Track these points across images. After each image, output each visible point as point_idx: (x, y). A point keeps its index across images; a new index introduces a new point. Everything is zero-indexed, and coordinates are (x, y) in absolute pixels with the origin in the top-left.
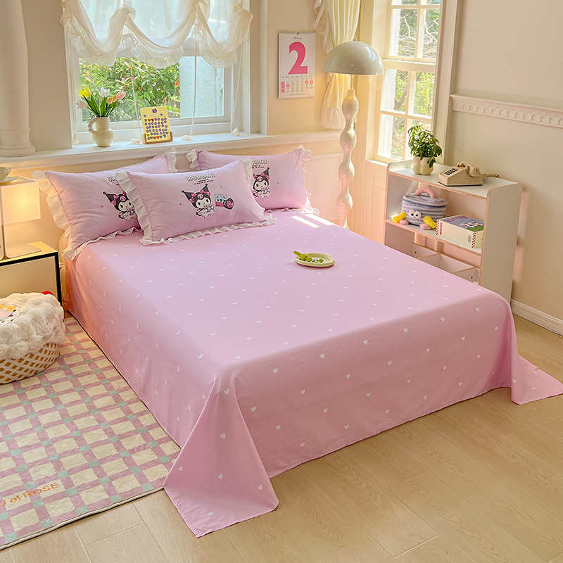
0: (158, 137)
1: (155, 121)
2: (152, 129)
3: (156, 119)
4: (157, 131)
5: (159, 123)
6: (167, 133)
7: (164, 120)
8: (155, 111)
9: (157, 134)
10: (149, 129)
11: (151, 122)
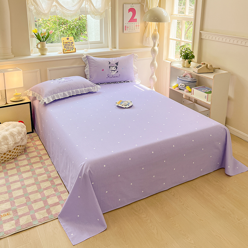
3: (68, 43)
4: (69, 47)
5: (70, 44)
6: (73, 49)
7: (72, 43)
8: (68, 39)
9: (69, 49)
10: (65, 47)
11: (66, 44)
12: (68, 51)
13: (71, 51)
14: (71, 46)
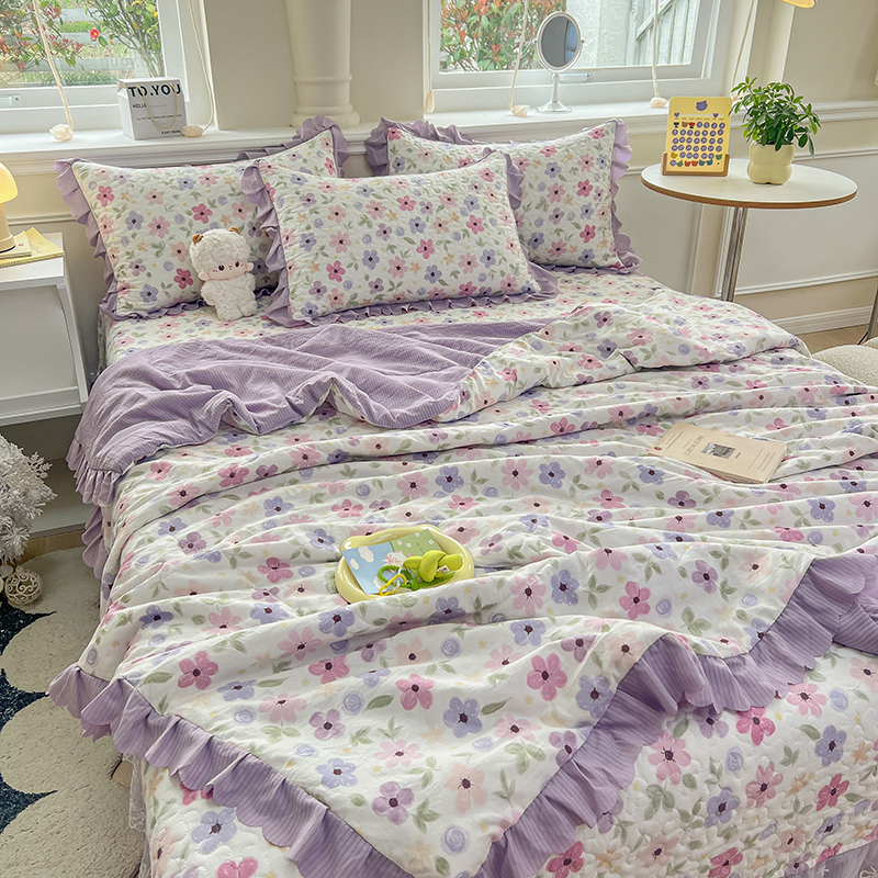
0: (695, 164)
1: (695, 128)
2: (685, 144)
3: (699, 125)
4: (696, 149)
5: (705, 133)
6: (719, 157)
7: (718, 128)
8: (702, 106)
9: (696, 156)
10: (679, 143)
11: (688, 128)
12: (687, 164)
13: (706, 168)
14: (707, 144)
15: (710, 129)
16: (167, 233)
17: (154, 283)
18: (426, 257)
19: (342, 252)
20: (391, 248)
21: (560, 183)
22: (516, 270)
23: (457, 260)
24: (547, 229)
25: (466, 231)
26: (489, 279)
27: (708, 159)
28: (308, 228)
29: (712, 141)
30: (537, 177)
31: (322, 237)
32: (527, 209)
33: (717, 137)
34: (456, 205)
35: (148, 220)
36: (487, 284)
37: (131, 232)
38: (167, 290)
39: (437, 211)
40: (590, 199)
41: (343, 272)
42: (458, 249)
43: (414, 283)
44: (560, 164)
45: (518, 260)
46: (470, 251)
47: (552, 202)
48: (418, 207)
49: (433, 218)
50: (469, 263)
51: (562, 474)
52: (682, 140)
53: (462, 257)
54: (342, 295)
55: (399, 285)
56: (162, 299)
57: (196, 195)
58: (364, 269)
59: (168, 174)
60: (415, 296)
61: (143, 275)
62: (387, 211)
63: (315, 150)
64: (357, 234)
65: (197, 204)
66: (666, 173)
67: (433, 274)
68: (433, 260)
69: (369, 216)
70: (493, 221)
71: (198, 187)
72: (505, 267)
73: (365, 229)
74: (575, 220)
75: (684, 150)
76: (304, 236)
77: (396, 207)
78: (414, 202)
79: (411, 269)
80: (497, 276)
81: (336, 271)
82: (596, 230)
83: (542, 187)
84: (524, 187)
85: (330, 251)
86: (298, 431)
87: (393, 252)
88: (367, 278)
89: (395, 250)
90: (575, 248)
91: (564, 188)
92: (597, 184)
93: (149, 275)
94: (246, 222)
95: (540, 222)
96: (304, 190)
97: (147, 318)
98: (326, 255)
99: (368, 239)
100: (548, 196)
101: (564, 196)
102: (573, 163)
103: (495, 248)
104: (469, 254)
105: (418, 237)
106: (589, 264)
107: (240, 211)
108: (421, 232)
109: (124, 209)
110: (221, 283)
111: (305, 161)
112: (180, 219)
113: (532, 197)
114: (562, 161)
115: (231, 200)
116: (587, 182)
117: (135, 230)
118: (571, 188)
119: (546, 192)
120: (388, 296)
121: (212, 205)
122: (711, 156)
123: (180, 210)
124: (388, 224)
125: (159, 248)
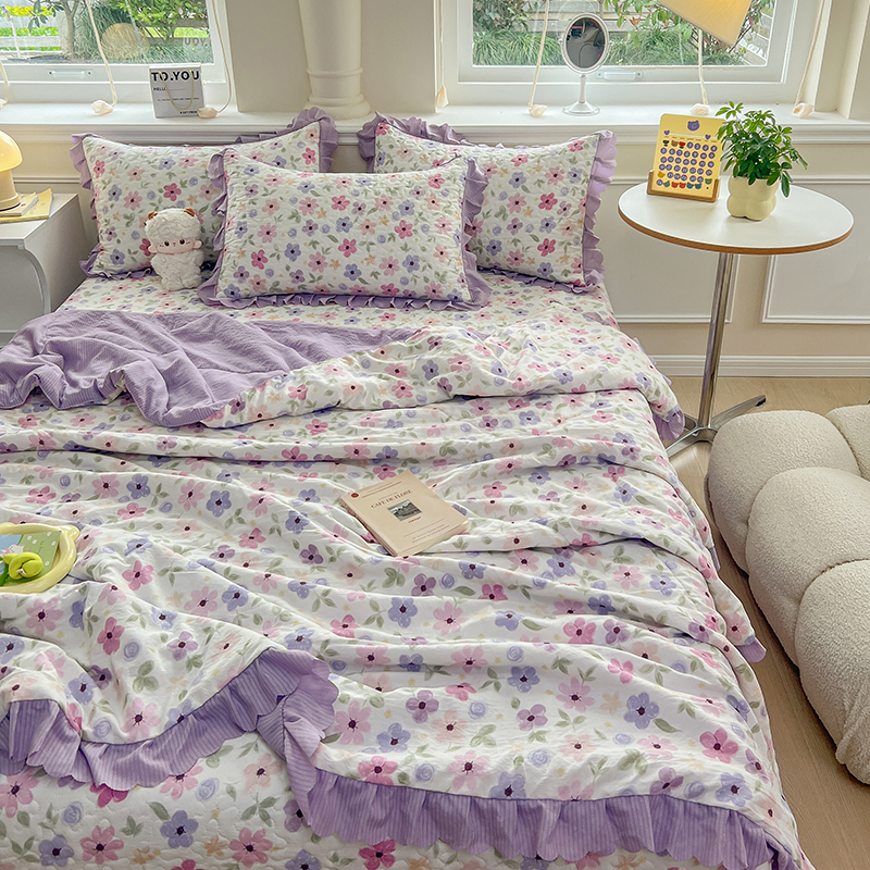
0: (682, 186)
1: (685, 149)
2: (674, 164)
3: (690, 145)
4: (685, 170)
5: (695, 154)
6: (708, 182)
7: (710, 151)
8: (693, 126)
9: (684, 178)
10: (667, 163)
11: (677, 148)
13: (693, 192)
14: (697, 167)
15: (701, 151)
16: (138, 206)
17: (122, 249)
18: (347, 255)
19: (268, 243)
20: (314, 244)
21: (522, 193)
22: (442, 278)
23: (378, 261)
24: (505, 237)
25: (392, 235)
26: (411, 283)
27: (696, 182)
28: (244, 217)
29: (702, 164)
30: (500, 186)
31: (254, 226)
32: (486, 215)
33: (708, 160)
34: (389, 209)
35: (125, 194)
36: (410, 287)
37: (111, 203)
38: (134, 256)
39: (369, 213)
40: (553, 212)
41: (266, 260)
42: (380, 252)
43: (334, 278)
44: (526, 174)
45: (446, 268)
46: (393, 254)
47: (511, 212)
48: (351, 207)
49: (362, 219)
50: (390, 266)
51: (229, 505)
52: (671, 160)
53: (383, 260)
54: (264, 281)
55: (319, 278)
56: (128, 263)
57: (171, 175)
58: (286, 260)
59: (156, 154)
60: (336, 289)
61: (114, 240)
62: (318, 209)
63: (297, 140)
64: (284, 226)
65: (170, 183)
66: (651, 192)
67: (352, 273)
68: (353, 259)
69: (300, 211)
70: (425, 229)
71: (175, 169)
72: (430, 274)
73: (293, 224)
74: (534, 233)
75: (672, 170)
76: (239, 223)
77: (328, 207)
78: (348, 202)
79: (331, 265)
80: (420, 281)
81: (259, 259)
82: (555, 246)
83: (503, 196)
84: (487, 194)
85: (257, 240)
86: (93, 412)
87: (315, 247)
88: (288, 268)
89: (317, 246)
90: (533, 260)
91: (526, 199)
92: (565, 198)
93: (119, 241)
94: (212, 202)
95: (498, 230)
96: (251, 181)
97: (110, 279)
98: (253, 244)
99: (293, 233)
100: (508, 206)
101: (525, 207)
102: (541, 175)
103: (421, 254)
104: (391, 257)
105: (342, 236)
106: (548, 277)
107: (207, 192)
108: (347, 231)
109: (109, 182)
110: (167, 257)
111: (284, 150)
112: (152, 195)
113: (492, 204)
114: (529, 172)
115: (201, 182)
116: (552, 195)
117: (113, 202)
118: (532, 200)
119: (507, 201)
120: (311, 287)
121: (183, 185)
122: (700, 179)
123: (154, 188)
124: (315, 222)
125: (130, 218)
